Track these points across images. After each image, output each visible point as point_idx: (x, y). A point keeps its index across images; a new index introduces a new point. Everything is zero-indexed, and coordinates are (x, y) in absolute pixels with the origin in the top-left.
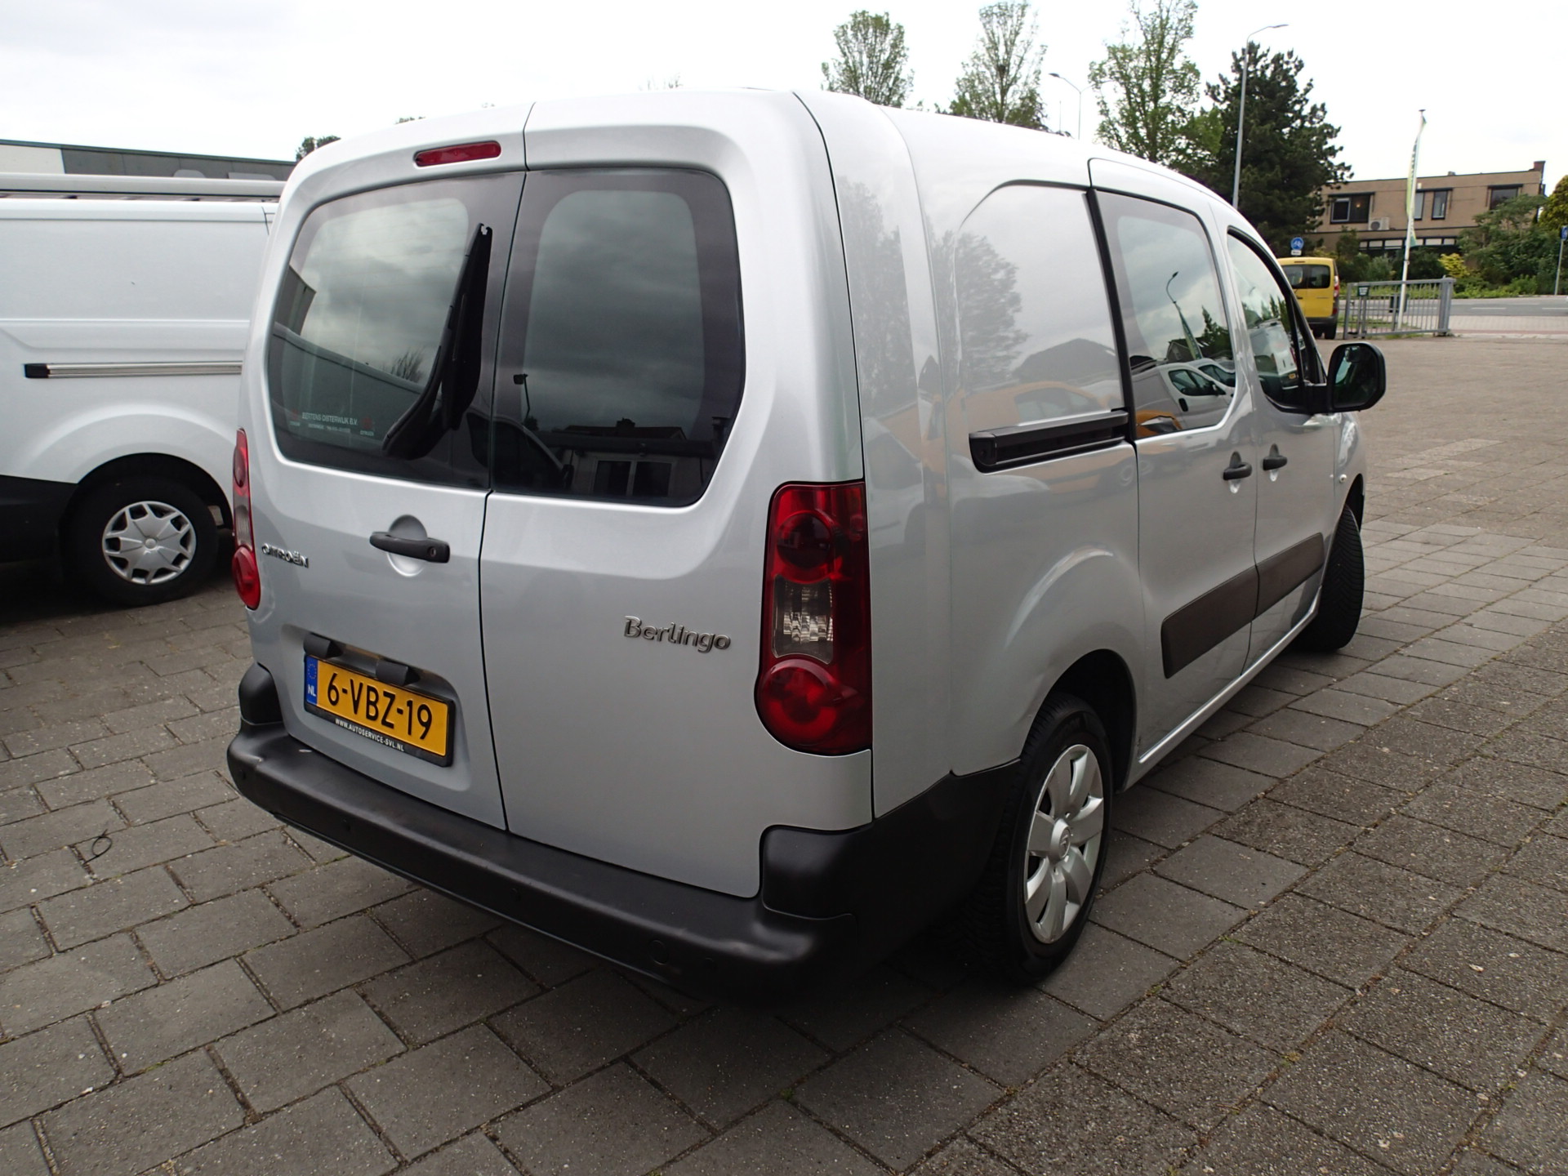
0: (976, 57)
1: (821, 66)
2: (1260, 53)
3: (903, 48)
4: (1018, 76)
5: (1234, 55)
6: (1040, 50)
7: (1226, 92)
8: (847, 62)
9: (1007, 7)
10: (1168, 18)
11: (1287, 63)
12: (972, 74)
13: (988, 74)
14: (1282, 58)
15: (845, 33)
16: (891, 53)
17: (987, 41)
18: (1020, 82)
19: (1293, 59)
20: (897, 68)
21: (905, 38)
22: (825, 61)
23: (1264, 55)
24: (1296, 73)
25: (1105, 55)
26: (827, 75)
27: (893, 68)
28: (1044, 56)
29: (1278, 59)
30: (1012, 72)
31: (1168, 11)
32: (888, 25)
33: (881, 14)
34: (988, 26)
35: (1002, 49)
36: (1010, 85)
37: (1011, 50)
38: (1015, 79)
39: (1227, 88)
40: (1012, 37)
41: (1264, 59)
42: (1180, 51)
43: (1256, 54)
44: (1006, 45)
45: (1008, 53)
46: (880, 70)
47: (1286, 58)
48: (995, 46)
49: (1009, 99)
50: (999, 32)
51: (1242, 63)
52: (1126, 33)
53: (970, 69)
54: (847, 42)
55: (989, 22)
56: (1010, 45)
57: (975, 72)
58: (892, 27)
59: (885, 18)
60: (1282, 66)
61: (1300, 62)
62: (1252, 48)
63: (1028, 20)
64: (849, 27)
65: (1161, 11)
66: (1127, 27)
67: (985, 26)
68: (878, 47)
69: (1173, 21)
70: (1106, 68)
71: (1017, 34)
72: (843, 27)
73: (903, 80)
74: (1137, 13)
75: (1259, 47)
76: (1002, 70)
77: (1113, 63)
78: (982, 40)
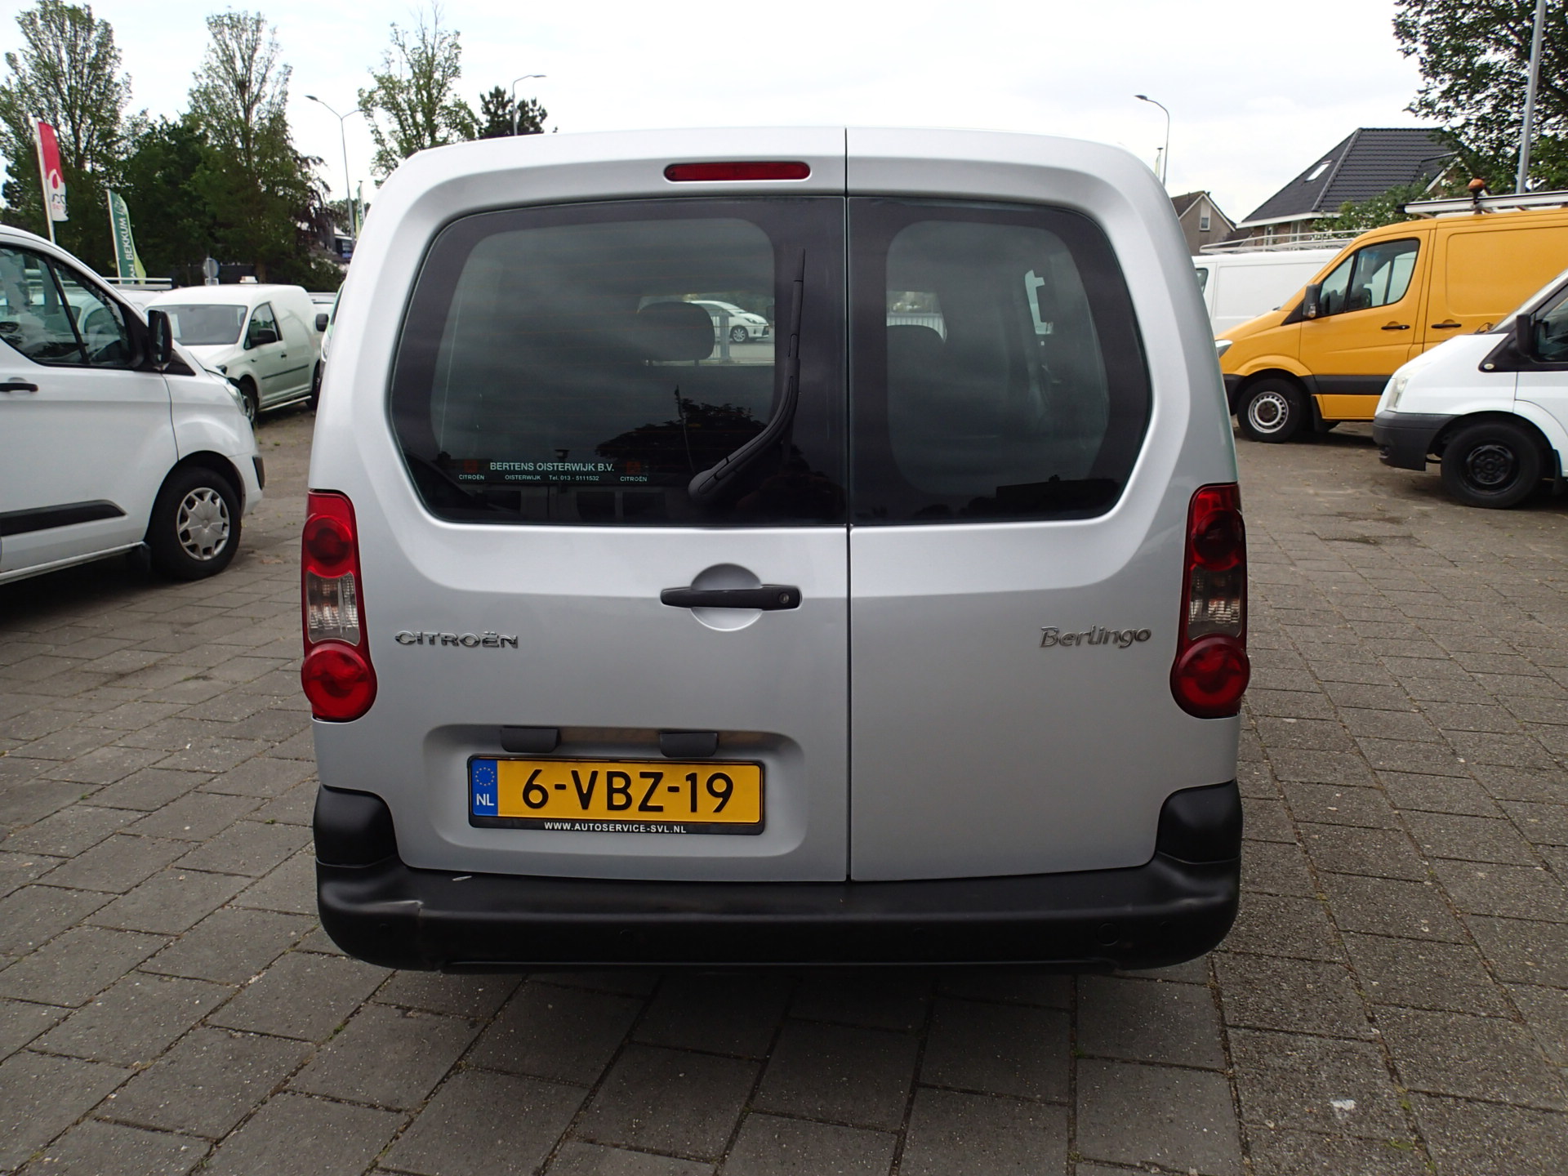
0: (210, 68)
1: (5, 58)
2: (506, 99)
3: (112, 48)
4: (262, 94)
5: (482, 97)
6: (282, 70)
7: (479, 132)
8: (40, 56)
9: (239, 19)
10: (434, 55)
11: (532, 110)
12: (207, 87)
13: (226, 89)
14: (527, 105)
15: (33, 22)
16: (98, 52)
17: (220, 54)
18: (264, 101)
19: (537, 107)
20: (108, 69)
21: (115, 36)
22: (12, 51)
23: (510, 101)
24: (541, 121)
25: (375, 85)
26: (16, 68)
27: (102, 69)
28: (289, 77)
29: (523, 105)
30: (255, 89)
31: (433, 48)
32: (90, 20)
33: (80, 5)
34: (219, 37)
35: (239, 64)
36: (253, 103)
37: (251, 65)
38: (258, 98)
39: (481, 129)
40: (250, 52)
41: (511, 104)
42: (449, 89)
43: (503, 98)
44: (243, 60)
45: (248, 69)
46: (86, 71)
47: (531, 106)
48: (230, 60)
49: (254, 118)
50: (233, 45)
51: (491, 106)
52: (392, 64)
53: (204, 81)
54: (36, 33)
55: (220, 33)
56: (248, 62)
57: (211, 84)
58: (96, 23)
59: (87, 11)
60: (528, 112)
61: (544, 111)
62: (498, 94)
63: (265, 35)
64: (38, 14)
65: (426, 47)
66: (391, 57)
67: (215, 37)
68: (81, 43)
69: (439, 58)
70: (377, 97)
71: (254, 50)
72: (29, 14)
73: (117, 85)
74: (403, 47)
75: (505, 92)
76: (242, 86)
77: (383, 92)
78: (214, 51)
